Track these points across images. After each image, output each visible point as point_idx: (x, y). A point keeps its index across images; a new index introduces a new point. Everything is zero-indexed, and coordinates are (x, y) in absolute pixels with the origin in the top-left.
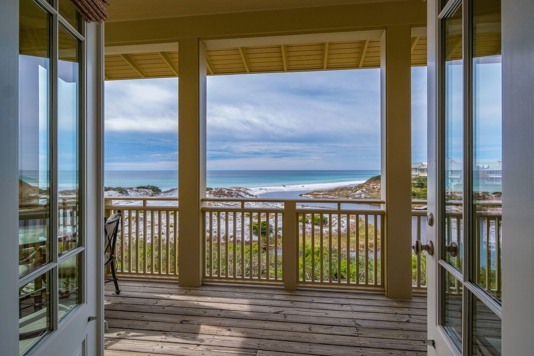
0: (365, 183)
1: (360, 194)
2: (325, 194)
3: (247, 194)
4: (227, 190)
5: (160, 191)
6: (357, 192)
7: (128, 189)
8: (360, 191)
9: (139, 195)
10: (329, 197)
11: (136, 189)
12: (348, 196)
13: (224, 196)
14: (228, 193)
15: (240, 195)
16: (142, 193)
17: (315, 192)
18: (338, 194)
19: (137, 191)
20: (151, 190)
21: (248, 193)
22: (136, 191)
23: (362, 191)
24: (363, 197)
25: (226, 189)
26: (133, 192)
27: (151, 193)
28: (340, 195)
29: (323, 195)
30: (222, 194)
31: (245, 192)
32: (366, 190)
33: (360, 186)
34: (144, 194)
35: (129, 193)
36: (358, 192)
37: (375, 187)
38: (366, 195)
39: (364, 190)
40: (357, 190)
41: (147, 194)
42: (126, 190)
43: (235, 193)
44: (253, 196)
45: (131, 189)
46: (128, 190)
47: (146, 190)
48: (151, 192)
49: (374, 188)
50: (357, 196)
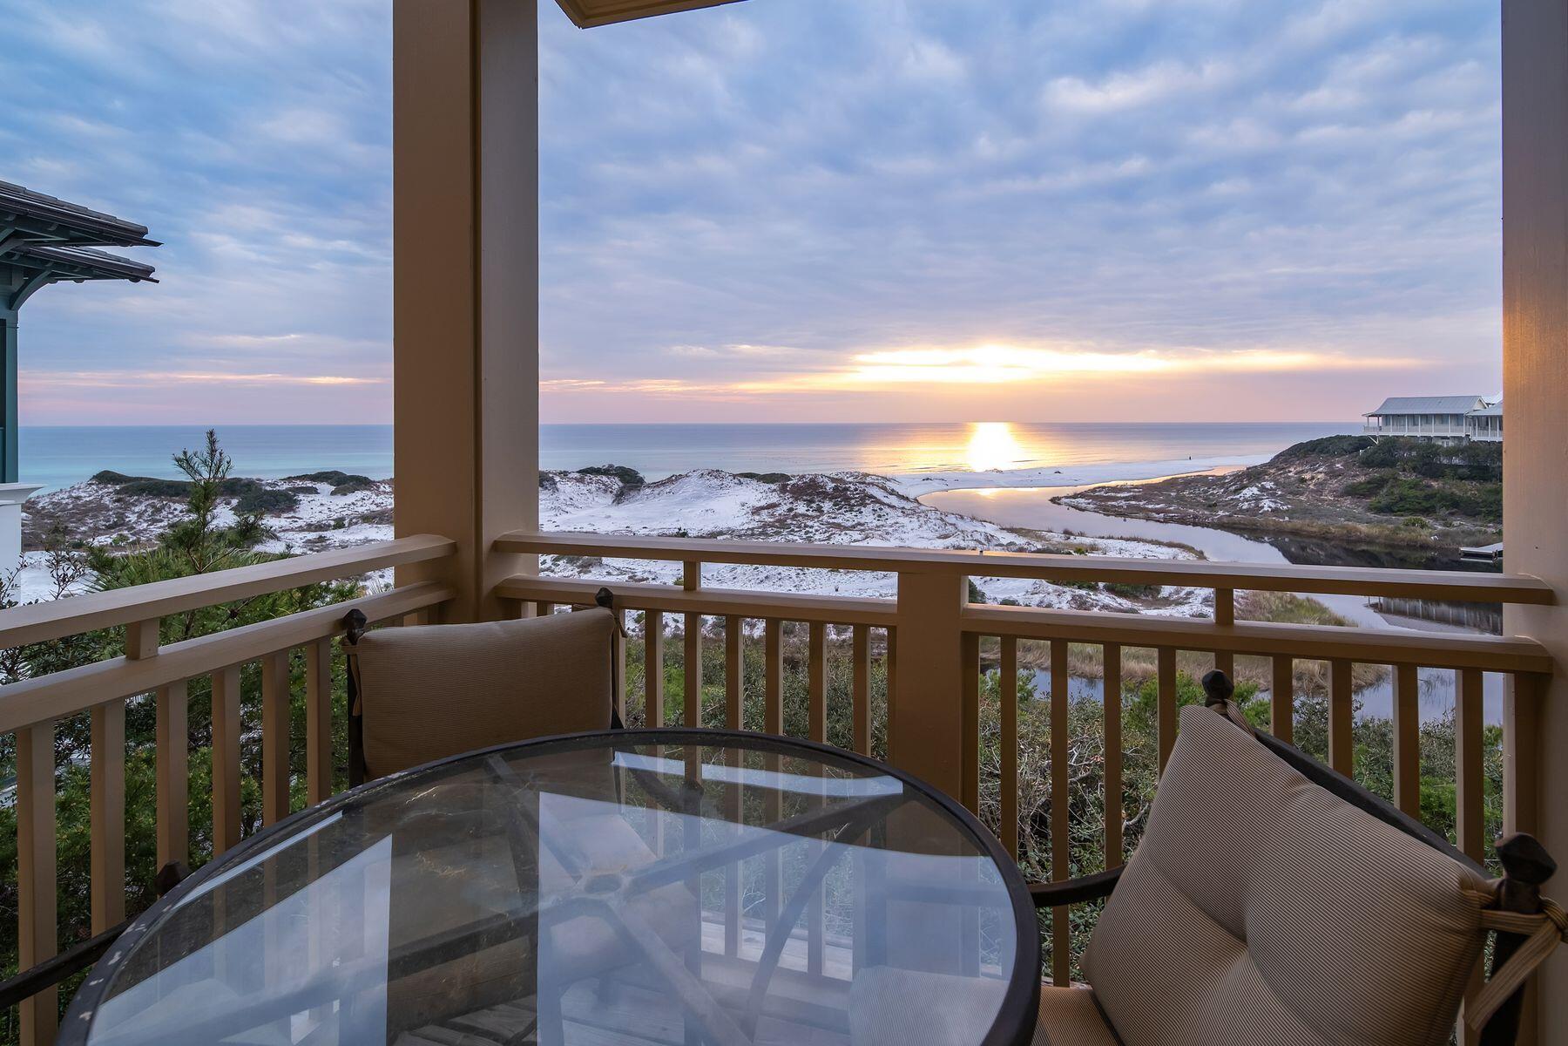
0: (1271, 464)
1: (1257, 499)
2: (1134, 498)
3: (891, 494)
4: (833, 480)
5: (641, 481)
6: (1245, 491)
7: (555, 474)
8: (1255, 490)
9: (586, 492)
10: (1150, 507)
11: (577, 475)
12: (1215, 505)
13: (824, 498)
14: (835, 489)
15: (871, 497)
16: (593, 487)
17: (1100, 491)
18: (1177, 497)
19: (581, 481)
20: (616, 478)
21: (893, 490)
22: (578, 480)
23: (1263, 489)
24: (1266, 509)
25: (829, 478)
26: (570, 484)
27: (616, 486)
28: (1186, 501)
29: (1126, 499)
30: (818, 494)
31: (884, 489)
32: (1274, 487)
33: (1253, 475)
34: (599, 488)
35: (559, 485)
36: (1249, 492)
37: (1307, 476)
38: (1276, 502)
39: (1269, 485)
40: (1244, 487)
41: (606, 491)
42: (552, 478)
43: (856, 490)
44: (907, 499)
45: (564, 474)
46: (557, 479)
47: (604, 478)
48: (616, 484)
49: (1303, 481)
50: (1246, 505)
